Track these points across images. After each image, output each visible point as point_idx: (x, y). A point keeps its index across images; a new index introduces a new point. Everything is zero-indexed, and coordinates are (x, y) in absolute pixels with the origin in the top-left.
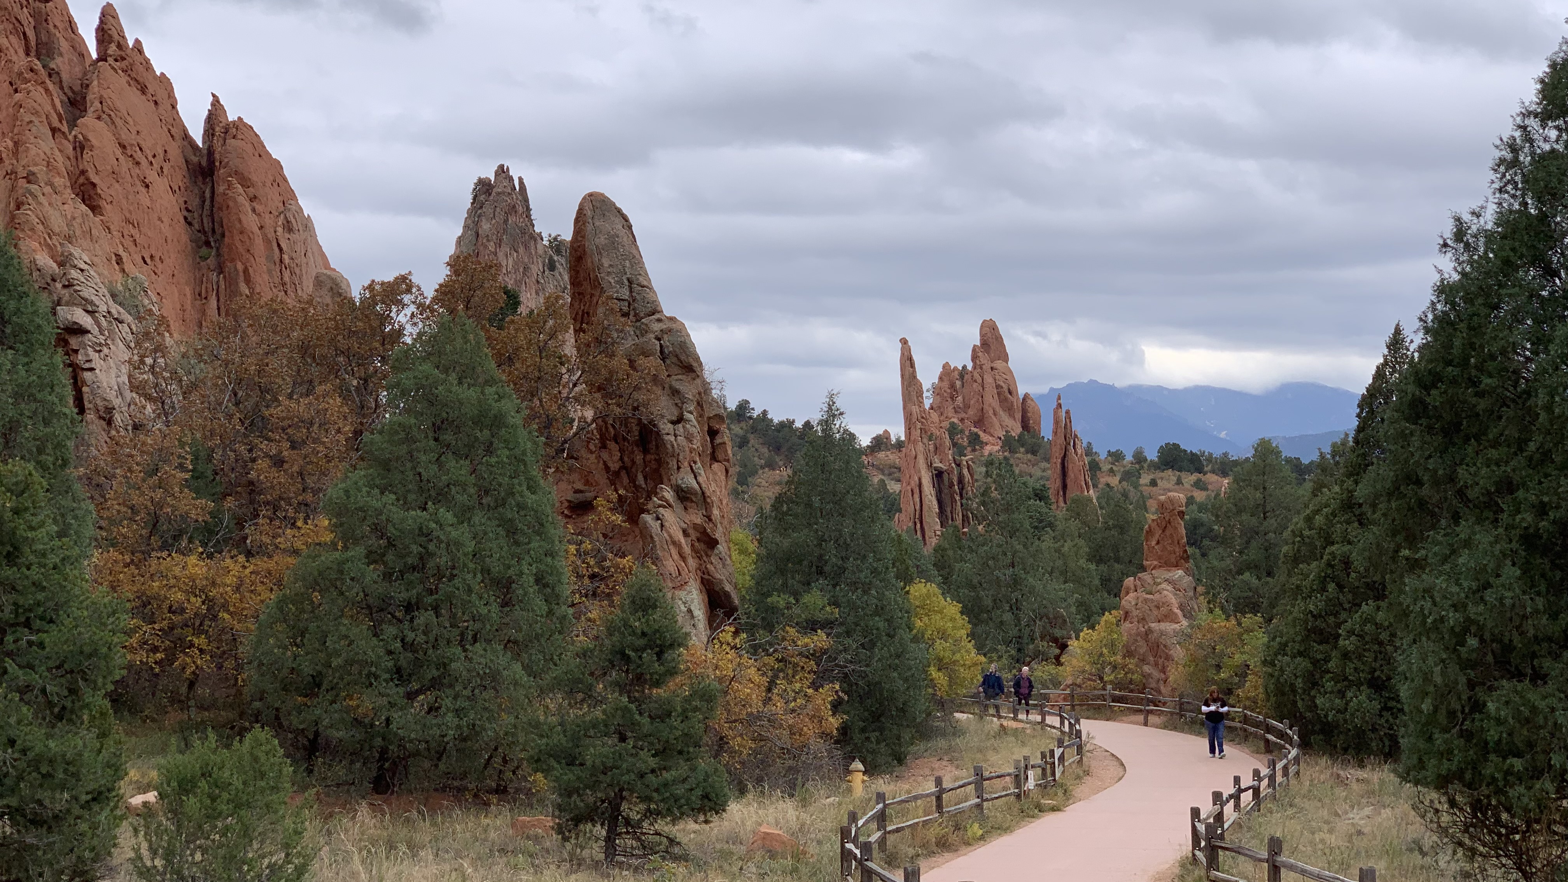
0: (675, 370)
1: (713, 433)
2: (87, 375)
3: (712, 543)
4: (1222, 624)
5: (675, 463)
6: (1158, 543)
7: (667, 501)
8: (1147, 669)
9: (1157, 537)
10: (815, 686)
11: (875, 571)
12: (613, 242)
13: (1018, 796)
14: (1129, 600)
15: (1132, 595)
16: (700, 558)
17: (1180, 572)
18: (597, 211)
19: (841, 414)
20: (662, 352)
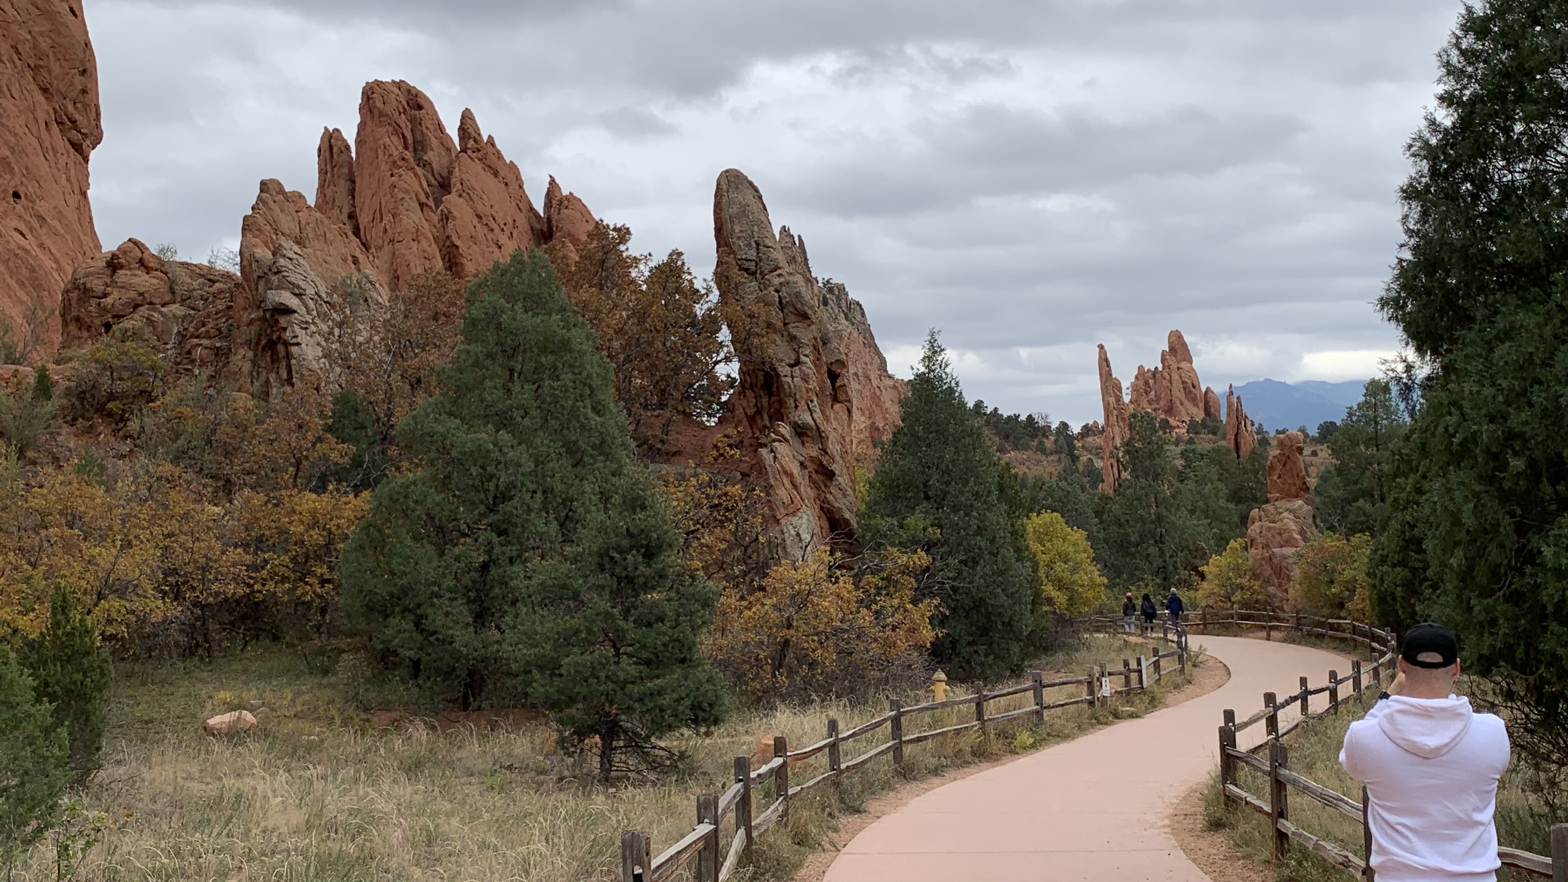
0: (793, 318)
1: (833, 377)
2: (294, 349)
3: (830, 475)
4: (1332, 542)
5: (792, 401)
6: (1279, 477)
7: (782, 436)
8: (1271, 589)
9: (1278, 472)
10: (915, 602)
11: (977, 496)
12: (744, 211)
13: (1091, 703)
14: (1254, 529)
15: (1257, 524)
16: (818, 488)
17: (1300, 502)
18: (732, 185)
19: (943, 350)
20: (780, 302)
